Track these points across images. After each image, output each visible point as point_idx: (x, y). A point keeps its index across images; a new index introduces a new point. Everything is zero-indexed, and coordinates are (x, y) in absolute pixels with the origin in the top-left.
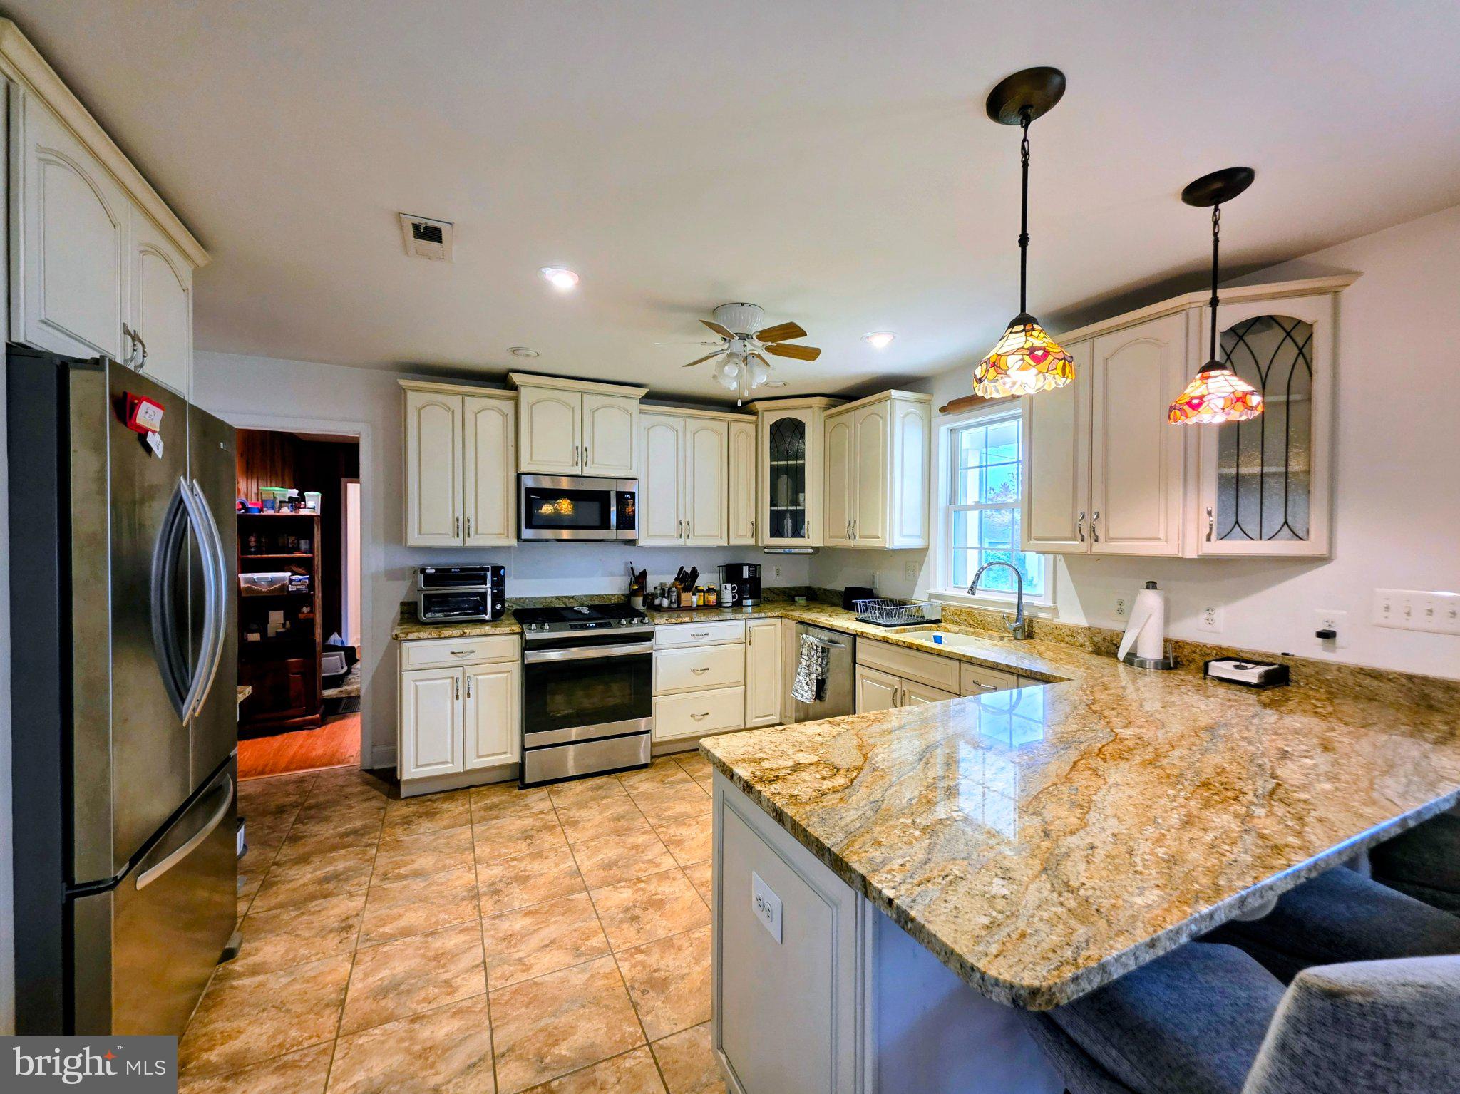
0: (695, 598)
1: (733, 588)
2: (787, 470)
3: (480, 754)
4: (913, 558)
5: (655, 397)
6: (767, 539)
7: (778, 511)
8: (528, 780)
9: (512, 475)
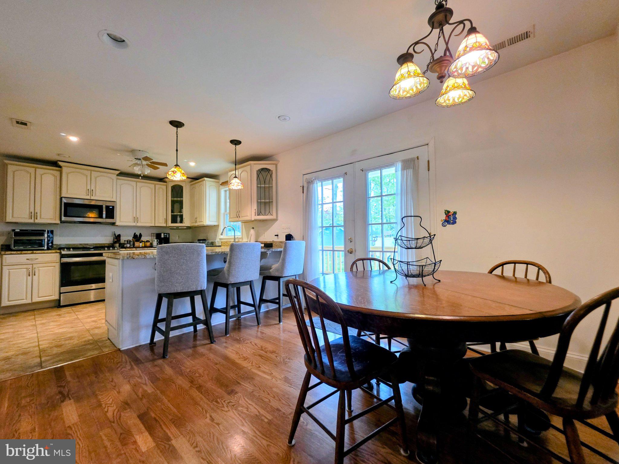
0: (141, 244)
1: (157, 241)
2: (177, 201)
3: (40, 296)
4: (215, 228)
5: (122, 174)
6: (170, 224)
7: (174, 215)
8: (62, 304)
9: (58, 198)
